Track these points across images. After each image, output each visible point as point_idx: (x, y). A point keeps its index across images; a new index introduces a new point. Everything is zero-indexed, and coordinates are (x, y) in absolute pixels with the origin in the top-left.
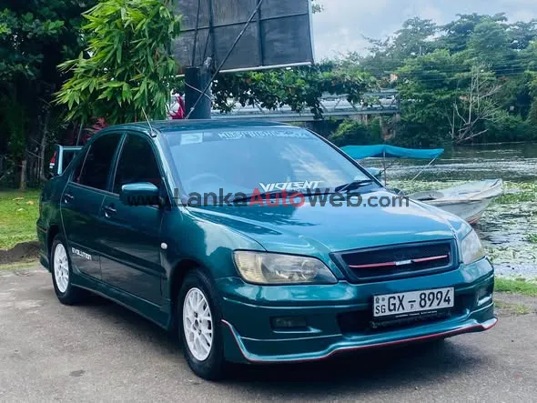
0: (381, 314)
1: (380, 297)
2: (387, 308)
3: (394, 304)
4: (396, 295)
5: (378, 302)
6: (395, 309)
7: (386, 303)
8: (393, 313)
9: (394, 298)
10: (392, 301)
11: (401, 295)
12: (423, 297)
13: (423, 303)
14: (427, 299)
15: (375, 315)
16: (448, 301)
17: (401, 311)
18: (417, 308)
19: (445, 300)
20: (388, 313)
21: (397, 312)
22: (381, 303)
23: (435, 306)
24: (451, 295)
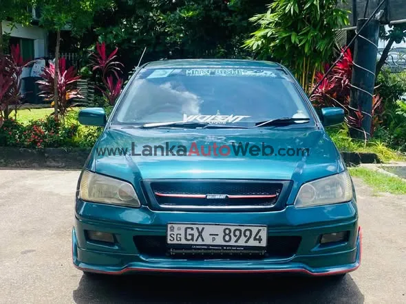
0: (175, 242)
1: (176, 226)
2: (183, 236)
3: (192, 235)
4: (194, 226)
5: (172, 230)
6: (192, 239)
7: (182, 232)
8: (191, 242)
9: (192, 229)
10: (189, 231)
11: (200, 227)
12: (227, 232)
13: (227, 238)
14: (232, 234)
15: (169, 242)
16: (260, 240)
17: (200, 242)
18: (219, 241)
19: (255, 239)
20: (184, 242)
21: (194, 243)
22: (176, 232)
23: (242, 242)
24: (264, 234)
